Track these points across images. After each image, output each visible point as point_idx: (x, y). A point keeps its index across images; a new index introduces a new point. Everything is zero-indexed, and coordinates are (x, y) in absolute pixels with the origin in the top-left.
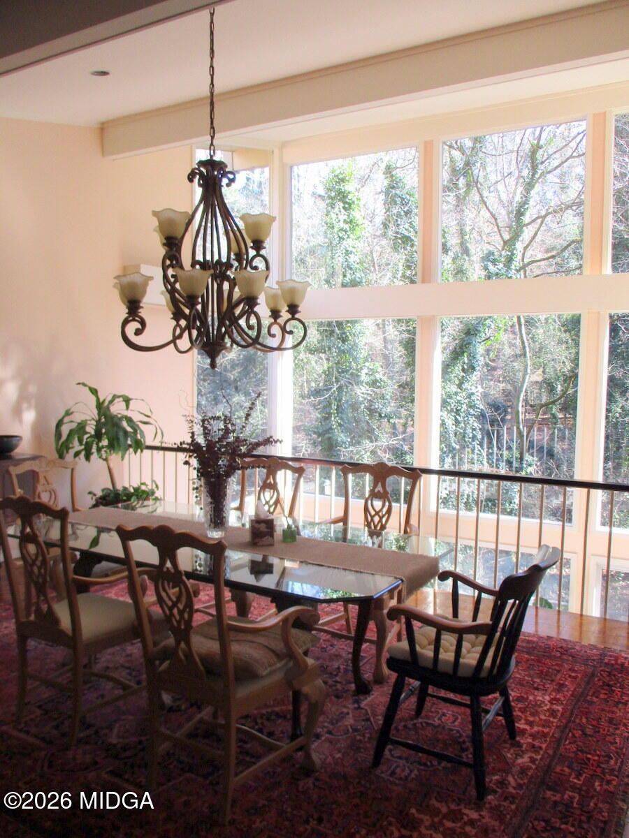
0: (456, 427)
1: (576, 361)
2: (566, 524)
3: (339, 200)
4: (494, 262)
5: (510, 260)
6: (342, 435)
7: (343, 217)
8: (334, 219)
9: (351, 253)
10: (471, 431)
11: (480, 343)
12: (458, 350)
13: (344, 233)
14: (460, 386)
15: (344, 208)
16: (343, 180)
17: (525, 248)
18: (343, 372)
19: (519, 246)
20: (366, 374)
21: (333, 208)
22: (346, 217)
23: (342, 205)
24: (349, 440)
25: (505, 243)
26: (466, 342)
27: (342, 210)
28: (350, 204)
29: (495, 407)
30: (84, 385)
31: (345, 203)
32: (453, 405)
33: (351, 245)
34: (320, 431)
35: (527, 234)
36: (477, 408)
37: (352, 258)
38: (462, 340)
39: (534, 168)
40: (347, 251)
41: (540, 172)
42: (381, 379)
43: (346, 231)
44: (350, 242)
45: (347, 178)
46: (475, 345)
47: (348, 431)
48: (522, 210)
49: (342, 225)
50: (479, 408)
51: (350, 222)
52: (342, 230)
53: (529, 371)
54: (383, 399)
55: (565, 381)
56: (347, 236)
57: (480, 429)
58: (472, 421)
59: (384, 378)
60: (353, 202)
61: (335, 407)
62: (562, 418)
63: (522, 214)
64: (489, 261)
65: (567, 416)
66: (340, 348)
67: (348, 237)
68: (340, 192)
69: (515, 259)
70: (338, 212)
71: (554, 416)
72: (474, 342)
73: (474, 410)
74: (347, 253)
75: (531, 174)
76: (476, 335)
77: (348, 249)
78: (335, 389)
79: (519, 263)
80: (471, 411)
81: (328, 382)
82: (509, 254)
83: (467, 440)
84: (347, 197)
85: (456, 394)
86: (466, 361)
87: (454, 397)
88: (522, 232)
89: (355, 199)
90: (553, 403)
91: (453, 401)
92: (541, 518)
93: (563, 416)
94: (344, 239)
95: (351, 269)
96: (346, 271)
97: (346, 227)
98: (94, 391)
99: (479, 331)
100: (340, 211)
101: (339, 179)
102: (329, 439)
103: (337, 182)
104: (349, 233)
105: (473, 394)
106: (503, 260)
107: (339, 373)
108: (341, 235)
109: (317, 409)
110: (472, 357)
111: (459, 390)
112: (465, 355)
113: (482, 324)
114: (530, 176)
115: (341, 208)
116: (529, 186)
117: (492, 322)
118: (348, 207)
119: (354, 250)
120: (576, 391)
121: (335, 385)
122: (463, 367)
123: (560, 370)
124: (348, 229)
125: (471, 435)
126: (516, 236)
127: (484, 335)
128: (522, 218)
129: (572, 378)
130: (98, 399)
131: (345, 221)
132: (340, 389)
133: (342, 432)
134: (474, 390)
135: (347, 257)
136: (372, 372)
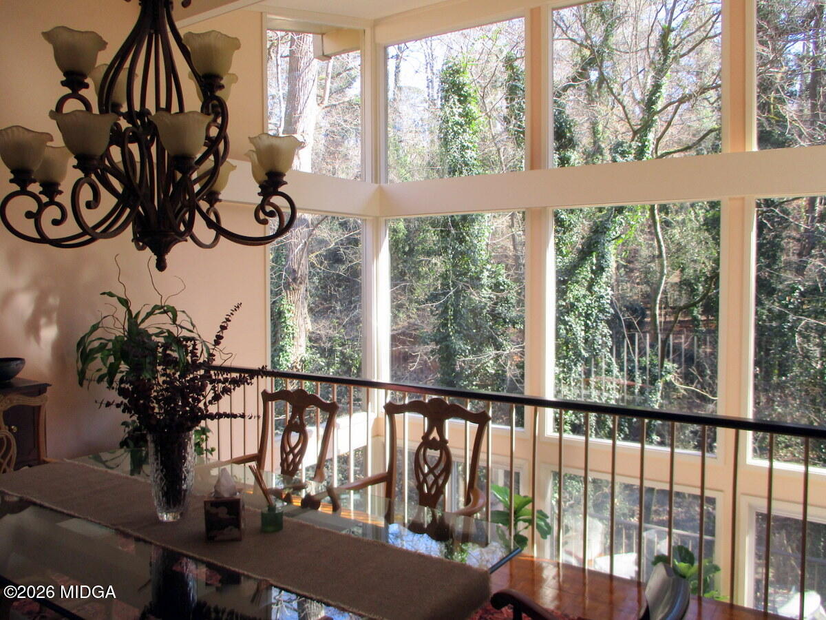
0: (586, 332)
1: (717, 261)
2: (707, 455)
3: (454, 93)
4: (623, 154)
5: (640, 153)
6: (461, 342)
7: (458, 109)
8: (448, 112)
9: (468, 148)
10: (600, 337)
11: (609, 241)
12: (586, 250)
13: (459, 127)
14: (590, 288)
15: (459, 100)
16: (458, 72)
17: (659, 140)
18: (460, 275)
19: (651, 136)
20: (488, 277)
21: (448, 101)
22: (461, 110)
23: (457, 97)
24: (469, 348)
25: (635, 133)
26: (594, 241)
27: (457, 103)
28: (466, 97)
29: (632, 309)
30: (111, 295)
31: (460, 95)
32: (580, 309)
33: (466, 139)
34: (438, 339)
35: (659, 123)
36: (607, 312)
37: (469, 154)
38: (590, 238)
39: (666, 52)
40: (463, 146)
41: (672, 56)
42: (504, 282)
43: (462, 126)
44: (466, 136)
45: (462, 70)
46: (604, 245)
47: (467, 338)
48: (654, 98)
49: (457, 118)
50: (609, 313)
51: (466, 115)
52: (457, 123)
53: (665, 272)
54: (508, 303)
55: (706, 281)
56: (462, 130)
57: (611, 336)
58: (601, 326)
59: (508, 281)
60: (470, 95)
61: (452, 313)
62: (704, 320)
63: (654, 103)
64: (617, 152)
65: (710, 318)
66: (457, 249)
67: (464, 131)
68: (454, 84)
69: (647, 151)
70: (452, 105)
71: (695, 319)
72: (602, 241)
73: (603, 315)
74: (463, 148)
75: (662, 59)
76: (605, 233)
77: (464, 144)
78: (451, 293)
79: (652, 155)
80: (600, 315)
81: (445, 285)
82: (640, 144)
83: (596, 347)
84: (463, 88)
85: (584, 296)
86: (595, 261)
87: (582, 300)
88: (653, 121)
89: (471, 91)
90: (694, 305)
91: (581, 304)
92: (672, 446)
93: (705, 318)
94: (459, 134)
95: (467, 165)
96: (462, 167)
97: (462, 120)
98: (125, 302)
99: (608, 229)
100: (455, 104)
101: (453, 71)
102: (447, 347)
103: (450, 74)
104: (465, 127)
105: (602, 297)
106: (633, 151)
107: (457, 276)
108: (455, 129)
109: (434, 315)
110: (602, 257)
111: (588, 293)
112: (594, 254)
113: (612, 222)
114: (662, 62)
115: (456, 101)
116: (660, 72)
117: (623, 219)
118: (463, 99)
119: (470, 145)
120: (718, 293)
121: (452, 289)
122: (591, 268)
123: (701, 271)
124: (464, 122)
125: (600, 342)
126: (647, 125)
127: (614, 233)
128: (653, 106)
129: (714, 278)
130: (130, 312)
131: (460, 115)
132: (457, 293)
133: (462, 339)
134: (603, 292)
135: (464, 153)
136: (494, 274)
